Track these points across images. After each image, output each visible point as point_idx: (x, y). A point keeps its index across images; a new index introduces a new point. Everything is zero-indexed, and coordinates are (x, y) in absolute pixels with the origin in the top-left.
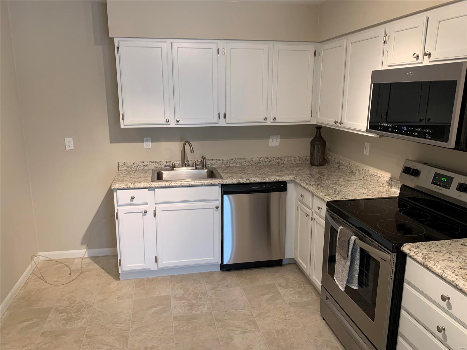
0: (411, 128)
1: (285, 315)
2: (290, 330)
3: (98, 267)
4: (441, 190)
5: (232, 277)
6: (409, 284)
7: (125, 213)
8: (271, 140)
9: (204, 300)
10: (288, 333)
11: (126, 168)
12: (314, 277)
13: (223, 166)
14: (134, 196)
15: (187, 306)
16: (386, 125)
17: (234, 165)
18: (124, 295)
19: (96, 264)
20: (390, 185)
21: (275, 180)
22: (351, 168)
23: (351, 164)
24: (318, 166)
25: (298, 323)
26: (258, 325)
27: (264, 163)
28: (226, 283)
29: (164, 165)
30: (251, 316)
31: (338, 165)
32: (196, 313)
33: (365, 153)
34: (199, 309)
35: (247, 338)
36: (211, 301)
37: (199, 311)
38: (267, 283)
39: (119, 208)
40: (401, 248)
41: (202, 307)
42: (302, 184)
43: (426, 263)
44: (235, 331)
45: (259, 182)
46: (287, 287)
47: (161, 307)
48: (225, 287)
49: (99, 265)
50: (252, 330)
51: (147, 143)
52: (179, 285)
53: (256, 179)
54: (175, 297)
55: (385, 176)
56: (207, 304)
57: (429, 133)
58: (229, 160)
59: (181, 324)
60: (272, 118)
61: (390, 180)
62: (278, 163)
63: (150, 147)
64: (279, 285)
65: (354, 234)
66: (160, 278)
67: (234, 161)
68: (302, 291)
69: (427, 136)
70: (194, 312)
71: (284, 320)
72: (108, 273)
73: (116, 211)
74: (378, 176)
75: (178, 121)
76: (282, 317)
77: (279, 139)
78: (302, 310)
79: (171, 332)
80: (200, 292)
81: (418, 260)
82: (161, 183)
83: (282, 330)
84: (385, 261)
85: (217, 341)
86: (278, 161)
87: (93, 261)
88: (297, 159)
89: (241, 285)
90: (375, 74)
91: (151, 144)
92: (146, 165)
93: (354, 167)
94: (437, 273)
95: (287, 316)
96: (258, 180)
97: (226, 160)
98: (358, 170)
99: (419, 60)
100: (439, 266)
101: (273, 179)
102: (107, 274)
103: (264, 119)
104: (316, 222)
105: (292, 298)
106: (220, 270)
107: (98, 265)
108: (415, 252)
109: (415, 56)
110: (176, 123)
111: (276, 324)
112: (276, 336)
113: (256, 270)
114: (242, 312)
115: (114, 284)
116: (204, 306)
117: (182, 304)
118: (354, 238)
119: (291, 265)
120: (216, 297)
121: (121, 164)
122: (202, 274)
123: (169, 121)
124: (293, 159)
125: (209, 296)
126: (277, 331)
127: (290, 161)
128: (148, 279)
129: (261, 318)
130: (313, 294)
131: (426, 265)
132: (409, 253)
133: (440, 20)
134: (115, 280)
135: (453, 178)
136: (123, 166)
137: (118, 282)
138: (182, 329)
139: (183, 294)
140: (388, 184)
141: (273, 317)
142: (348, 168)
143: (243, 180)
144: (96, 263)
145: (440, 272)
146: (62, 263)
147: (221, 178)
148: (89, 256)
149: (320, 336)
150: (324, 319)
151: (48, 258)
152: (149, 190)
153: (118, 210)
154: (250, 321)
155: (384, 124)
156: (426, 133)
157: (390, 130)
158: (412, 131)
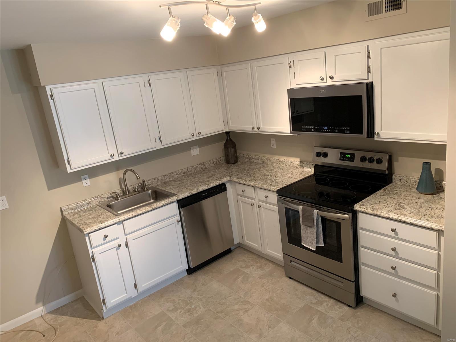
0: (331, 128)
1: (263, 287)
2: (275, 296)
3: (68, 317)
4: (348, 163)
5: (201, 277)
6: (362, 229)
7: (100, 253)
8: (192, 151)
9: (195, 303)
10: (275, 298)
11: (70, 211)
12: (268, 250)
13: (159, 183)
14: (106, 234)
15: (185, 313)
16: (309, 127)
17: (168, 179)
18: (120, 329)
19: (63, 316)
20: (302, 167)
21: (217, 184)
22: (261, 159)
23: (261, 157)
24: (234, 163)
25: (276, 288)
26: (252, 302)
27: (191, 171)
28: (201, 283)
29: (106, 198)
30: (241, 298)
31: (248, 159)
32: (197, 315)
33: (272, 147)
34: (197, 311)
35: (252, 315)
36: (201, 301)
37: (199, 312)
38: (232, 269)
39: (94, 250)
40: (354, 208)
41: (198, 308)
42: (241, 182)
43: (376, 213)
44: (239, 314)
45: (206, 189)
46: (248, 267)
47: (164, 323)
48: (202, 286)
49: (67, 315)
50: (250, 307)
51: (86, 180)
52: (163, 300)
53: (204, 187)
54: (168, 310)
55: (296, 161)
56: (200, 304)
57: (347, 130)
58: (162, 176)
59: (194, 328)
60: (197, 133)
61: (301, 163)
62: (202, 168)
63: (89, 184)
64: (241, 267)
65: (314, 208)
66: (140, 302)
67: (167, 176)
68: (260, 265)
69: (346, 132)
70: (196, 315)
71: (265, 290)
72: (84, 318)
73: (91, 255)
74: (289, 162)
75: (122, 153)
76: (262, 289)
77: (198, 149)
78: (271, 278)
79: (191, 337)
80: (186, 298)
81: (369, 213)
82: (128, 215)
83: (270, 298)
84: (344, 220)
85: (232, 327)
86: (201, 167)
87: (57, 314)
88: (214, 162)
89: (213, 279)
90: (291, 91)
91: (90, 181)
92: (89, 202)
93: (265, 158)
94: (385, 217)
95: (265, 287)
96: (205, 188)
97: (160, 177)
98: (269, 161)
99: (324, 81)
100: (385, 212)
101: (215, 183)
102: (85, 320)
103: (192, 135)
104: (262, 208)
105: (258, 273)
106: (187, 275)
107: (65, 316)
108: (365, 208)
109: (322, 78)
110: (120, 156)
111: (262, 295)
112: (270, 304)
113: (215, 263)
114: (231, 298)
115: (101, 324)
116: (199, 307)
117: (180, 313)
118: (316, 211)
119: (238, 249)
120: (203, 296)
121: (65, 209)
122: (174, 283)
123: (114, 155)
124: (211, 162)
125: (196, 298)
126: (267, 300)
127: (210, 165)
128: (131, 307)
129: (248, 297)
130: (270, 264)
131: (376, 214)
132: (361, 210)
133: (336, 55)
134: (99, 321)
135: (354, 154)
136: (66, 209)
137: (103, 321)
138: (198, 331)
139: (174, 306)
140: (300, 166)
141: (257, 292)
142: (259, 160)
143: (194, 191)
144: (63, 314)
145: (387, 215)
146: (22, 331)
147: (174, 195)
148: (48, 312)
149: (297, 291)
150: (290, 278)
151: (3, 332)
152: (118, 225)
153: (93, 252)
154: (243, 302)
155: (307, 127)
156: (345, 130)
157: (313, 130)
158: (333, 130)
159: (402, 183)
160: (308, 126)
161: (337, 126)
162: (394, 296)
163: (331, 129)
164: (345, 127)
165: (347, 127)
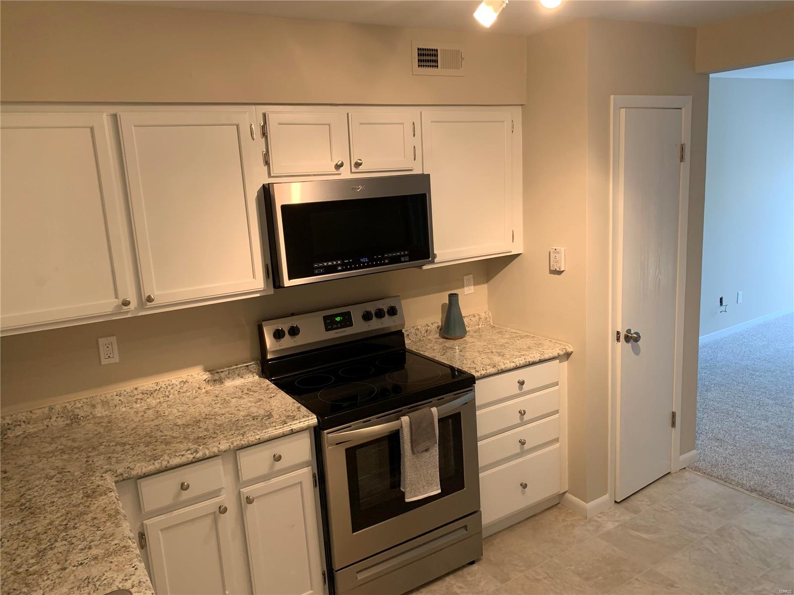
0: (377, 257)
6: (479, 408)
16: (330, 263)
20: (219, 381)
22: (64, 414)
23: (58, 406)
33: (104, 362)
43: (499, 368)
57: (404, 256)
61: (213, 374)
69: (402, 259)
74: (176, 383)
81: (492, 372)
84: (467, 403)
94: (512, 368)
108: (483, 370)
109: (339, 163)
118: (435, 410)
140: (211, 384)
142: (54, 417)
145: (513, 364)
155: (325, 264)
156: (401, 256)
157: (340, 268)
158: (380, 260)
159: (410, 339)
160: (330, 261)
161: (388, 252)
162: (524, 486)
163: (376, 260)
164: (400, 251)
165: (404, 250)
